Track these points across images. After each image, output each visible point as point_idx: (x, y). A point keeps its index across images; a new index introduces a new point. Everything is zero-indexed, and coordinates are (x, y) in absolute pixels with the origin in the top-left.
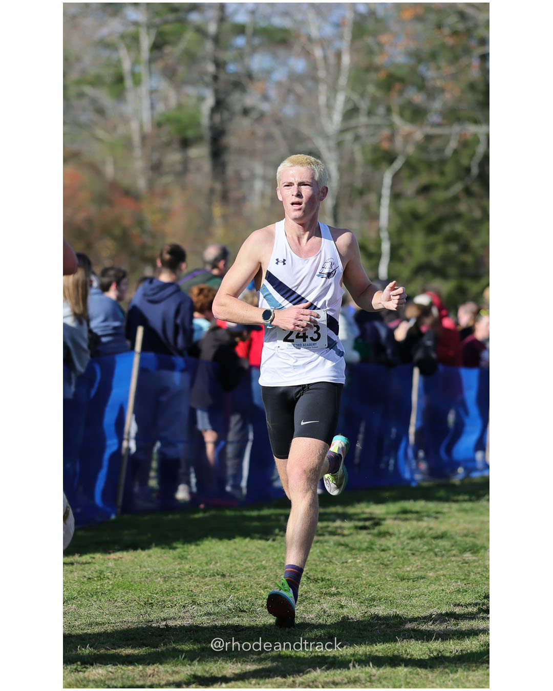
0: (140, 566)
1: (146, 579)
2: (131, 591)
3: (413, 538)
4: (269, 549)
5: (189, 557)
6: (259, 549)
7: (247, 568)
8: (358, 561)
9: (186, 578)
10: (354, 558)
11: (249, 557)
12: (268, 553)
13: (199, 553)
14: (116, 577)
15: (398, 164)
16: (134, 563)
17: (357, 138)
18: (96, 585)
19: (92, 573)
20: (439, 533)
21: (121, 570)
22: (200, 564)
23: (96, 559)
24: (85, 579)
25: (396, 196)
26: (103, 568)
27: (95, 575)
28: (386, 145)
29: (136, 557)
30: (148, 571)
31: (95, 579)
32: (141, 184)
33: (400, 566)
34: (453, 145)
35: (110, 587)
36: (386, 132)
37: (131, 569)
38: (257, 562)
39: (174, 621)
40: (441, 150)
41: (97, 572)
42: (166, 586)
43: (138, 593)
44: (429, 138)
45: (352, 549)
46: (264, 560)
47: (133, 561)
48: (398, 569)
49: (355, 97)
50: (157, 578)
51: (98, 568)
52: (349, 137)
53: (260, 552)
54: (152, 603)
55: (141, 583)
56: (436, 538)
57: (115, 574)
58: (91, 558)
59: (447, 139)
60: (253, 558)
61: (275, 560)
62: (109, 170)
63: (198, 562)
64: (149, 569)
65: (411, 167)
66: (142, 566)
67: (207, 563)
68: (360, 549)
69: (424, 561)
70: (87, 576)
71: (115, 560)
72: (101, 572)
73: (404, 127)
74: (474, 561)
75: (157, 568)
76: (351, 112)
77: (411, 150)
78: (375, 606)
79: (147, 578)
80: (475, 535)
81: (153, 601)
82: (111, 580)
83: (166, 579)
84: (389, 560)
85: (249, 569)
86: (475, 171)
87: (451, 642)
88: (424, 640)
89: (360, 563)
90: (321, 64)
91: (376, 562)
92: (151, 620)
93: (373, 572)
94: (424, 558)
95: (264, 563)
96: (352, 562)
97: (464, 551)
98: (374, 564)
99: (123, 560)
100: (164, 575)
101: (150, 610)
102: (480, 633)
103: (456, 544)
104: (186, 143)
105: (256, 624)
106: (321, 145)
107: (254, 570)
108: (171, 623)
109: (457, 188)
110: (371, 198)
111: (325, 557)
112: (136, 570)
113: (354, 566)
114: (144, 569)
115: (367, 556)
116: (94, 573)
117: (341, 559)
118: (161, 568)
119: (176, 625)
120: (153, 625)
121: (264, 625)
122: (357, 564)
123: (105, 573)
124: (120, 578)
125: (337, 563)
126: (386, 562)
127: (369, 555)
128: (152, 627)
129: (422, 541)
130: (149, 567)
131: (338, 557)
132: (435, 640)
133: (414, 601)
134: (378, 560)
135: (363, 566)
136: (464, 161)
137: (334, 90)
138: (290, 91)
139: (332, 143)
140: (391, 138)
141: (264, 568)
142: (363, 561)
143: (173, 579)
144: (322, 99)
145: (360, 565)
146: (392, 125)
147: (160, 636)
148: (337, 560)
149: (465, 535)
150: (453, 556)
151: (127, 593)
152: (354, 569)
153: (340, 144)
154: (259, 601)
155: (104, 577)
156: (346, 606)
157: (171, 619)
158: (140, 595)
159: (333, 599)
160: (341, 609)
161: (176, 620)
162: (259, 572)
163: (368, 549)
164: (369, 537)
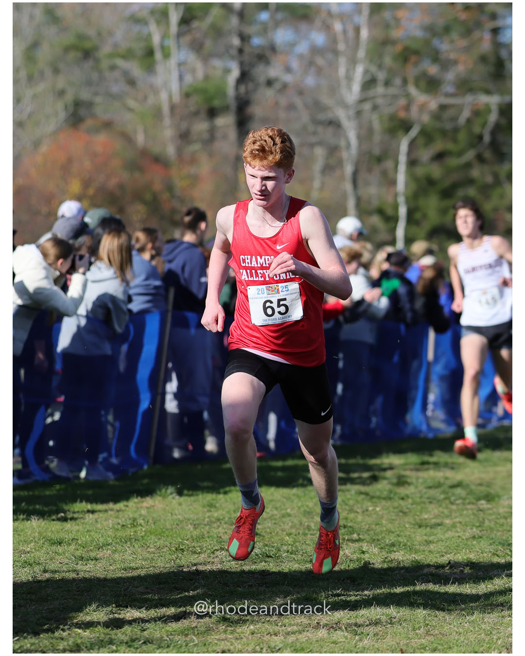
0: (172, 514)
1: (177, 527)
2: (163, 538)
3: (430, 488)
4: (293, 498)
5: (217, 505)
6: (284, 497)
7: (273, 515)
8: (378, 509)
9: (215, 525)
10: (374, 506)
11: (275, 505)
12: (292, 502)
13: (227, 502)
14: (149, 524)
15: (414, 132)
16: (166, 512)
17: (375, 108)
18: (130, 532)
19: (126, 520)
20: (455, 482)
21: (153, 518)
22: (228, 512)
23: (129, 507)
24: (119, 526)
25: (412, 163)
26: (136, 515)
27: (129, 522)
28: (402, 114)
29: (167, 506)
31: (129, 526)
32: (171, 151)
33: (418, 514)
34: (466, 114)
35: (143, 533)
36: (402, 102)
37: (162, 516)
38: (282, 510)
39: (204, 566)
40: (454, 119)
41: (130, 519)
42: (196, 533)
43: (169, 539)
44: (443, 108)
45: (372, 497)
46: (289, 508)
47: (164, 509)
48: (416, 517)
49: (373, 69)
50: (187, 526)
51: (131, 516)
52: (367, 106)
53: (285, 500)
54: (182, 549)
55: (172, 530)
56: (453, 486)
57: (148, 522)
58: (124, 505)
59: (460, 108)
60: (278, 506)
61: (299, 508)
62: (140, 139)
63: (226, 510)
64: (179, 517)
65: (427, 135)
66: (174, 514)
67: (234, 511)
68: (380, 499)
69: (441, 509)
70: (121, 524)
71: (147, 508)
72: (134, 520)
73: (420, 97)
74: (489, 509)
75: (188, 516)
76: (369, 83)
77: (426, 118)
78: (395, 552)
79: (178, 525)
80: (489, 485)
81: (183, 547)
82: (144, 527)
83: (196, 526)
84: (408, 508)
85: (275, 517)
86: (487, 138)
87: (468, 586)
88: (441, 584)
89: (380, 511)
90: (340, 37)
91: (396, 510)
92: (182, 565)
93: (393, 520)
94: (440, 506)
95: (289, 511)
96: (373, 510)
97: (479, 499)
98: (393, 512)
99: (155, 508)
100: (195, 523)
101: (181, 555)
102: (494, 577)
103: (471, 492)
104: (212, 113)
105: (282, 569)
106: (341, 115)
107: (280, 518)
108: (201, 568)
109: (470, 155)
110: (389, 164)
111: (346, 504)
112: (168, 518)
113: (375, 514)
114: (175, 517)
115: (387, 504)
116: (128, 520)
117: (362, 508)
118: (191, 516)
119: (206, 570)
120: (185, 570)
121: (290, 570)
122: (377, 512)
123: (138, 521)
124: (152, 525)
125: (358, 510)
126: (405, 510)
127: (388, 504)
128: (184, 572)
129: (440, 490)
130: (179, 514)
131: (359, 506)
132: (452, 583)
133: (432, 547)
134: (397, 508)
135: (383, 514)
136: (477, 130)
137: (353, 62)
138: (311, 63)
139: (352, 112)
140: (407, 108)
141: (289, 515)
142: (383, 509)
143: (202, 526)
144: (342, 71)
145: (380, 513)
146: (408, 95)
147: (191, 580)
148: (358, 508)
149: (481, 485)
150: (469, 503)
151: (159, 539)
152: (374, 516)
153: (359, 113)
154: (285, 548)
155: (137, 524)
156: (367, 552)
157: (201, 564)
158: (172, 541)
159: (355, 545)
160: (362, 554)
161: (206, 565)
162: (284, 520)
163: (387, 498)
164: (388, 487)
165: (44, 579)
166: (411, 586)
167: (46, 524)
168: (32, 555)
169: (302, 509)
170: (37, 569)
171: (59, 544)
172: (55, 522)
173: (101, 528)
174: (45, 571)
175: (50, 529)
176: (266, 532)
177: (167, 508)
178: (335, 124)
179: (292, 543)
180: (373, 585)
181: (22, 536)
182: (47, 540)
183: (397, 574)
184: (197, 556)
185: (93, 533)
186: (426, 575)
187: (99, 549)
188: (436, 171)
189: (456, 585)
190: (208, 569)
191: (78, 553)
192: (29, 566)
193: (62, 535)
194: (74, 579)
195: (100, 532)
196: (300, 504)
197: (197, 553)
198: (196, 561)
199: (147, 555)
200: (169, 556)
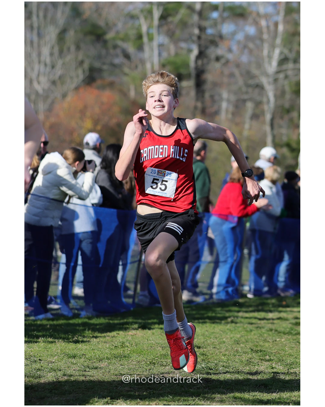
0: (147, 340)
1: (151, 348)
2: (141, 355)
4: (227, 331)
6: (221, 331)
7: (214, 342)
8: (283, 340)
10: (280, 338)
11: (215, 335)
12: (227, 334)
14: (132, 346)
16: (144, 338)
17: (286, 77)
18: (120, 351)
19: (118, 343)
21: (135, 342)
23: (120, 335)
24: (113, 347)
26: (124, 340)
27: (119, 344)
29: (145, 334)
30: (152, 343)
31: (120, 347)
35: (129, 352)
37: (141, 341)
38: (220, 339)
39: (168, 374)
41: (120, 342)
42: (163, 352)
43: (145, 356)
45: (279, 332)
46: (224, 338)
47: (143, 337)
49: (286, 51)
50: (158, 348)
51: (121, 340)
52: (281, 76)
53: (222, 333)
54: (154, 363)
55: (148, 350)
57: (132, 344)
58: (117, 334)
60: (217, 336)
61: (231, 338)
62: (132, 94)
64: (152, 342)
66: (148, 340)
68: (285, 333)
70: (114, 345)
71: (132, 335)
72: (123, 343)
75: (158, 341)
76: (283, 61)
78: (294, 368)
79: (151, 347)
81: (155, 362)
82: (129, 348)
83: (164, 348)
85: (215, 343)
89: (284, 341)
90: (265, 30)
91: (294, 341)
92: (154, 373)
93: (293, 347)
95: (224, 339)
96: (279, 341)
98: (293, 342)
99: (137, 335)
100: (162, 346)
101: (153, 367)
104: (181, 77)
105: (219, 378)
106: (264, 81)
107: (218, 344)
108: (166, 376)
110: (295, 114)
111: (262, 337)
112: (145, 342)
113: (280, 343)
114: (150, 342)
115: (289, 337)
116: (119, 343)
117: (272, 339)
118: (160, 341)
122: (282, 342)
123: (125, 344)
124: (135, 347)
125: (270, 341)
130: (153, 340)
131: (270, 337)
134: (295, 339)
135: (286, 343)
137: (273, 47)
138: (245, 47)
139: (271, 80)
141: (224, 342)
142: (286, 340)
144: (265, 52)
145: (284, 343)
148: (270, 339)
151: (139, 356)
152: (280, 344)
153: (276, 80)
154: (221, 363)
155: (125, 346)
156: (275, 368)
157: (166, 373)
158: (147, 357)
159: (268, 363)
160: (272, 369)
161: (170, 374)
162: (221, 345)
163: (289, 333)
164: (290, 326)
165: (64, 380)
167: (65, 344)
168: (56, 364)
169: (233, 339)
170: (59, 374)
171: (74, 357)
172: (71, 343)
173: (101, 348)
174: (64, 375)
175: (68, 348)
176: (209, 353)
177: (145, 336)
178: (260, 87)
179: (226, 361)
180: (279, 390)
181: (50, 352)
182: (66, 354)
183: (294, 383)
184: (163, 368)
185: (96, 351)
187: (100, 361)
190: (171, 376)
191: (86, 364)
192: (54, 371)
193: (75, 352)
194: (83, 381)
195: (100, 350)
196: (232, 335)
197: (164, 366)
198: (163, 371)
199: (131, 366)
200: (146, 367)
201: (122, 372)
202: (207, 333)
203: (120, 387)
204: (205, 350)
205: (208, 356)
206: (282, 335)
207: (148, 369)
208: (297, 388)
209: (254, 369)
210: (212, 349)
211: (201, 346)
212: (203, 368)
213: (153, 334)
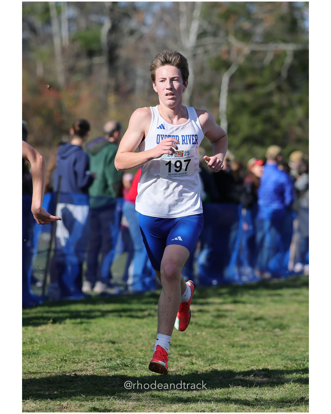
0: (58, 335)
2: (52, 352)
3: (240, 319)
4: (144, 325)
5: (91, 329)
6: (138, 325)
7: (129, 337)
8: (203, 334)
9: (89, 343)
10: (201, 332)
11: (131, 330)
12: (144, 328)
14: (42, 342)
15: (233, 69)
16: (54, 333)
17: (206, 52)
18: (29, 348)
20: (258, 316)
21: (45, 338)
22: (98, 334)
23: (29, 330)
25: (231, 91)
26: (34, 336)
27: (28, 340)
28: (225, 57)
29: (55, 329)
32: (61, 79)
33: (232, 337)
34: (269, 58)
35: (38, 348)
36: (224, 48)
37: (52, 337)
38: (136, 333)
39: (80, 372)
40: (261, 61)
41: (29, 338)
42: (75, 348)
43: (56, 353)
44: (253, 53)
45: (200, 326)
48: (231, 340)
49: (205, 24)
50: (69, 343)
51: (30, 336)
52: (200, 51)
53: (138, 327)
54: (65, 360)
55: (59, 347)
56: (256, 319)
57: (42, 340)
58: (26, 329)
59: (265, 53)
60: (134, 330)
61: (148, 332)
62: (40, 71)
65: (241, 72)
66: (60, 335)
67: (103, 334)
68: (205, 327)
69: (248, 335)
71: (41, 331)
72: (32, 339)
73: (237, 44)
74: (282, 335)
75: (70, 337)
76: (202, 35)
77: (241, 60)
78: (215, 364)
79: (62, 343)
80: (282, 318)
82: (39, 344)
83: (76, 344)
84: (224, 334)
85: (131, 338)
86: (284, 74)
87: (266, 388)
88: (248, 387)
89: (205, 335)
91: (216, 335)
92: (65, 371)
93: (214, 341)
94: (248, 332)
95: (141, 334)
96: (200, 335)
97: (275, 328)
98: (214, 336)
99: (47, 331)
100: (74, 341)
101: (64, 364)
102: (285, 382)
103: (269, 323)
104: (91, 54)
105: (136, 375)
107: (134, 339)
108: (78, 373)
109: (272, 86)
110: (214, 92)
112: (56, 338)
114: (61, 337)
117: (192, 332)
118: (72, 337)
119: (82, 375)
120: (67, 374)
121: (141, 375)
122: (203, 336)
123: (35, 340)
124: (45, 343)
125: (190, 335)
126: (222, 335)
127: (211, 330)
128: (66, 376)
129: (247, 321)
130: (64, 336)
131: (190, 331)
132: (255, 386)
133: (241, 361)
134: (217, 333)
135: (207, 337)
136: (277, 68)
137: (190, 20)
138: (161, 20)
140: (229, 52)
141: (141, 337)
142: (207, 334)
143: (80, 344)
144: (183, 25)
145: (205, 337)
146: (229, 44)
147: (72, 381)
148: (189, 333)
149: (276, 318)
150: (268, 331)
151: (49, 353)
152: (201, 339)
154: (138, 359)
155: (34, 342)
156: (196, 364)
157: (78, 371)
158: (58, 354)
159: (187, 358)
160: (192, 365)
161: (82, 371)
162: (137, 340)
163: (211, 326)
164: (211, 319)
166: (226, 387)
169: (150, 333)
176: (125, 348)
177: (55, 331)
179: (143, 357)
184: (75, 365)
186: (237, 380)
188: (248, 97)
189: (258, 388)
190: (84, 374)
196: (149, 329)
197: (76, 363)
198: (75, 369)
199: (41, 364)
200: (56, 365)
201: (31, 370)
202: (122, 327)
203: (30, 386)
204: (120, 345)
205: (123, 352)
206: (203, 328)
207: (59, 367)
208: (219, 385)
209: (173, 365)
210: (127, 344)
211: (116, 341)
212: (118, 364)
213: (64, 329)
